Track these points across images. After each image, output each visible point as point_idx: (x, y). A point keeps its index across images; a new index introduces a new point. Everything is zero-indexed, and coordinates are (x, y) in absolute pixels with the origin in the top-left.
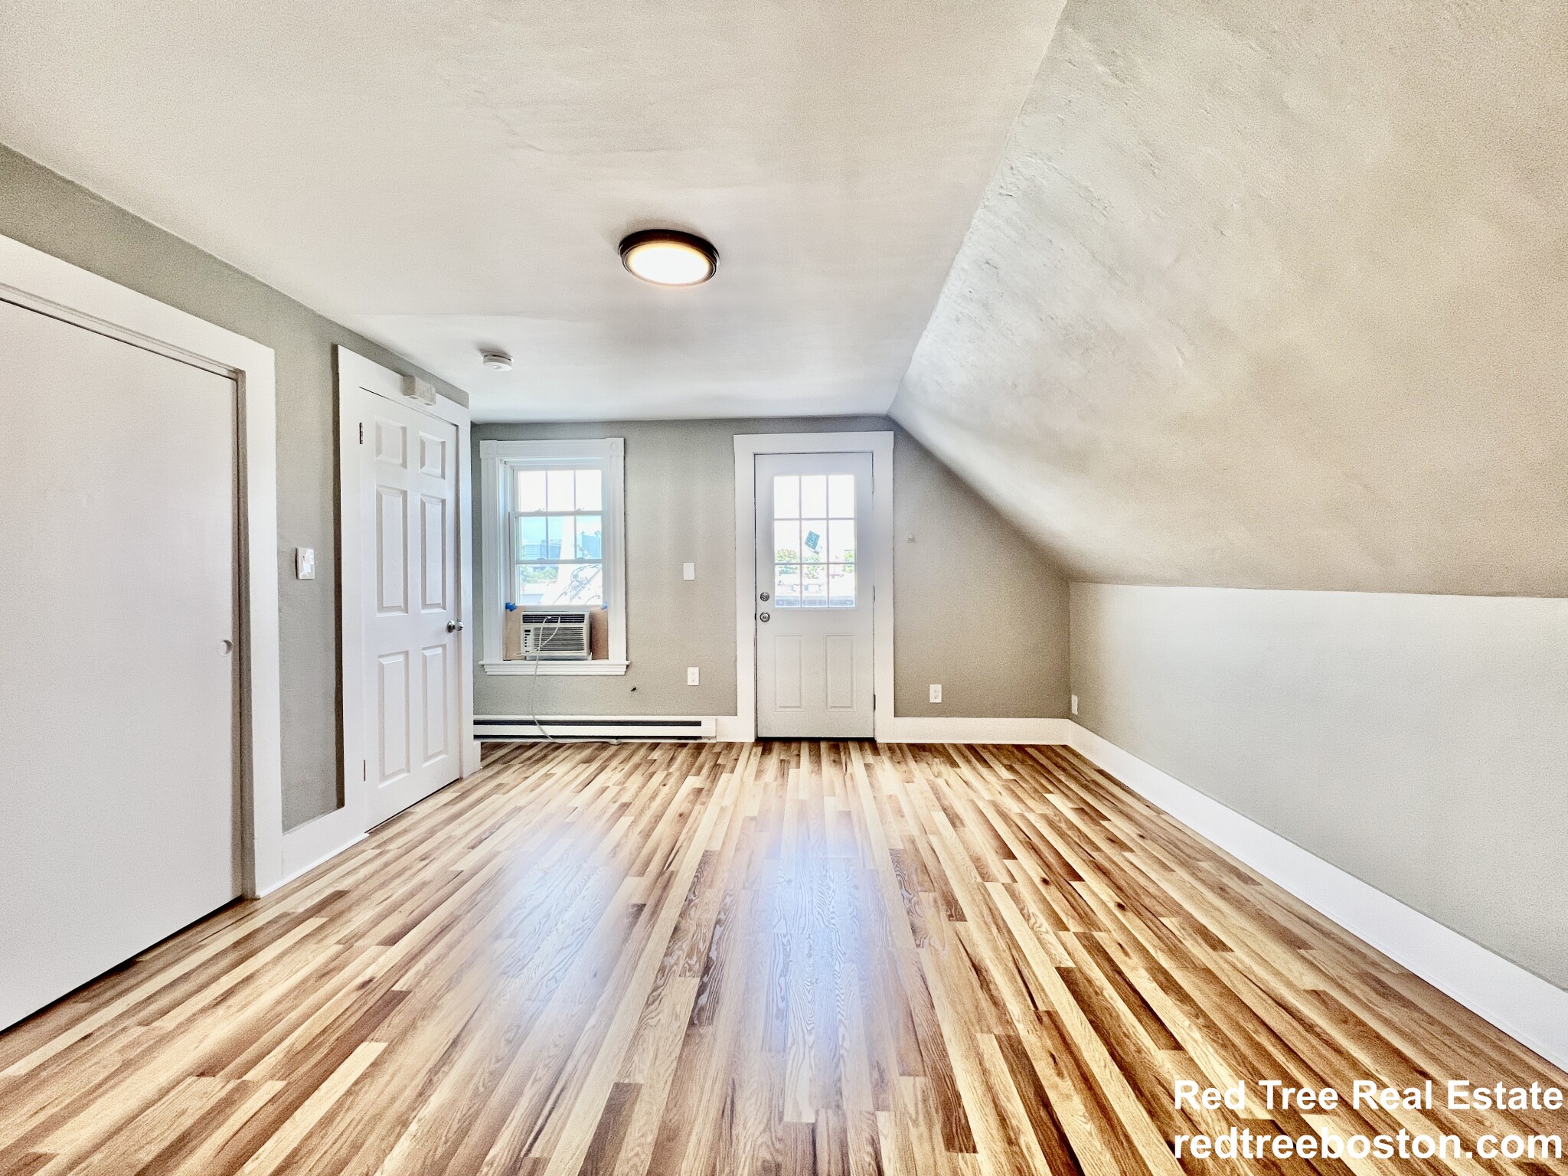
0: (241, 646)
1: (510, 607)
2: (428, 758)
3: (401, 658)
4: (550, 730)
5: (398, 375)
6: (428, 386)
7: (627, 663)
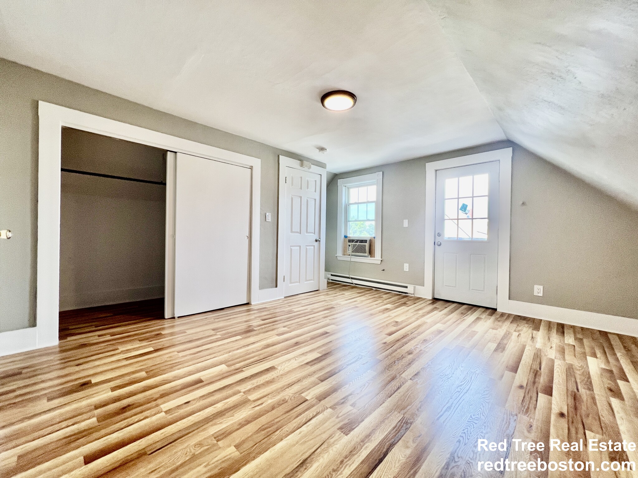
0: (250, 237)
1: (346, 237)
2: (307, 281)
3: (298, 248)
4: (355, 282)
5: (299, 161)
6: (308, 163)
7: (381, 259)
